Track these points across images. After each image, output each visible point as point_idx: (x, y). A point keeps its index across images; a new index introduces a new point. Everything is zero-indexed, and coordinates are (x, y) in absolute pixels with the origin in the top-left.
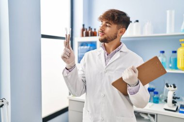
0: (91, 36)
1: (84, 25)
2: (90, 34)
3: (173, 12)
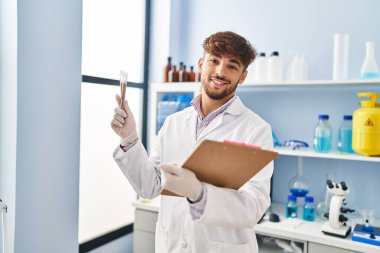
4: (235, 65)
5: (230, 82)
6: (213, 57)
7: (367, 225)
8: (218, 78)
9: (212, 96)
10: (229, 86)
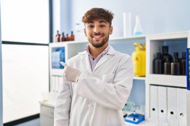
0: (63, 41)
1: (58, 31)
2: (61, 40)
3: (130, 14)
4: (103, 24)
5: (104, 35)
6: (90, 24)
7: (135, 113)
8: (96, 34)
9: (97, 46)
10: (104, 37)
